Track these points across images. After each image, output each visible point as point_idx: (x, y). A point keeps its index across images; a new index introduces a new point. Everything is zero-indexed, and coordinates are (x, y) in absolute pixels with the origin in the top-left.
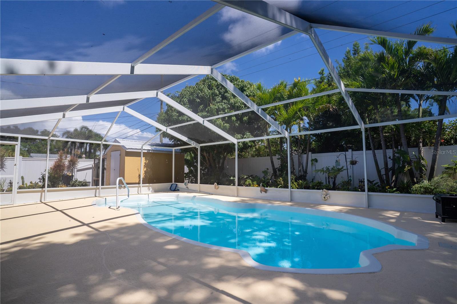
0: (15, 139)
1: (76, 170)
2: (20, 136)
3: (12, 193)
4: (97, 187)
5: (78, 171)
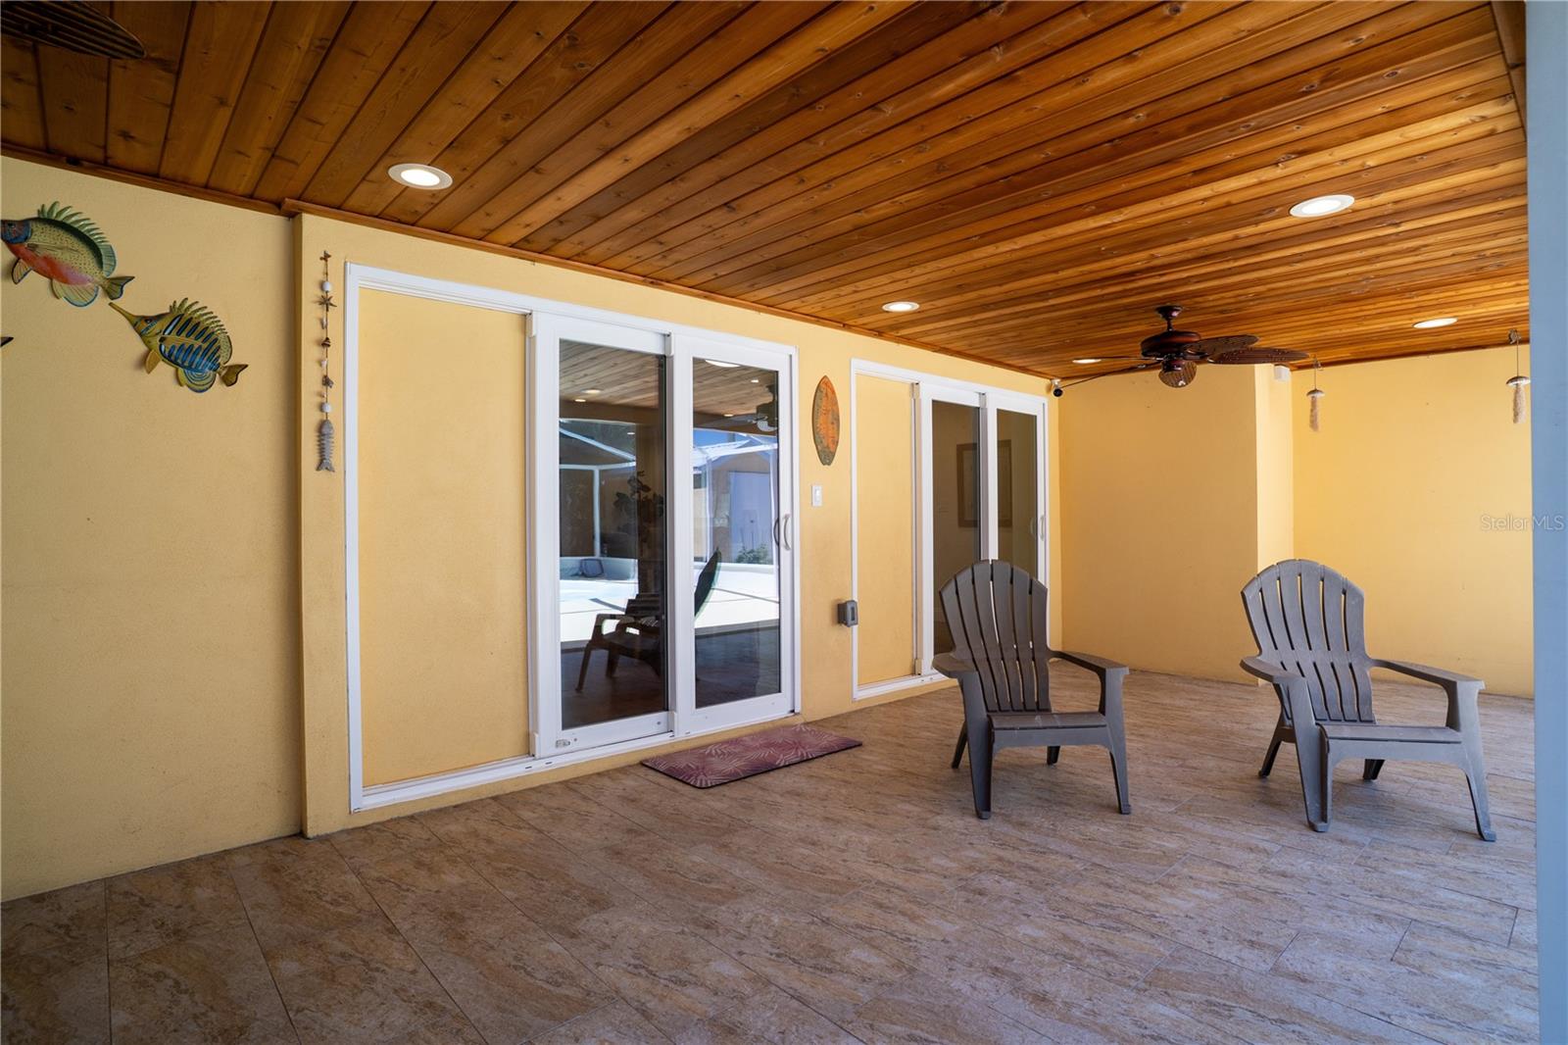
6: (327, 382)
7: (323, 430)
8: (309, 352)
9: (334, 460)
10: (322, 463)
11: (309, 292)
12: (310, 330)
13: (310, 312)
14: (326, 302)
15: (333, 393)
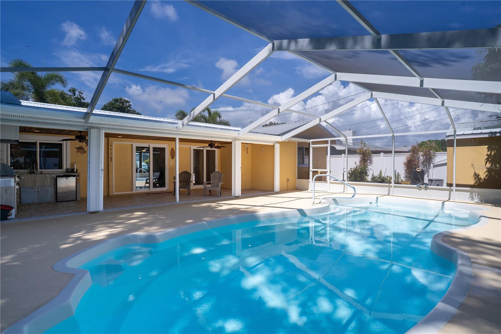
0: (326, 142)
1: (432, 165)
2: (329, 139)
3: (327, 183)
4: (389, 185)
5: (435, 166)
6: (111, 153)
7: (111, 158)
8: (110, 150)
9: (112, 161)
10: (111, 161)
11: (110, 145)
12: (110, 148)
13: (110, 147)
14: (111, 146)
15: (112, 154)
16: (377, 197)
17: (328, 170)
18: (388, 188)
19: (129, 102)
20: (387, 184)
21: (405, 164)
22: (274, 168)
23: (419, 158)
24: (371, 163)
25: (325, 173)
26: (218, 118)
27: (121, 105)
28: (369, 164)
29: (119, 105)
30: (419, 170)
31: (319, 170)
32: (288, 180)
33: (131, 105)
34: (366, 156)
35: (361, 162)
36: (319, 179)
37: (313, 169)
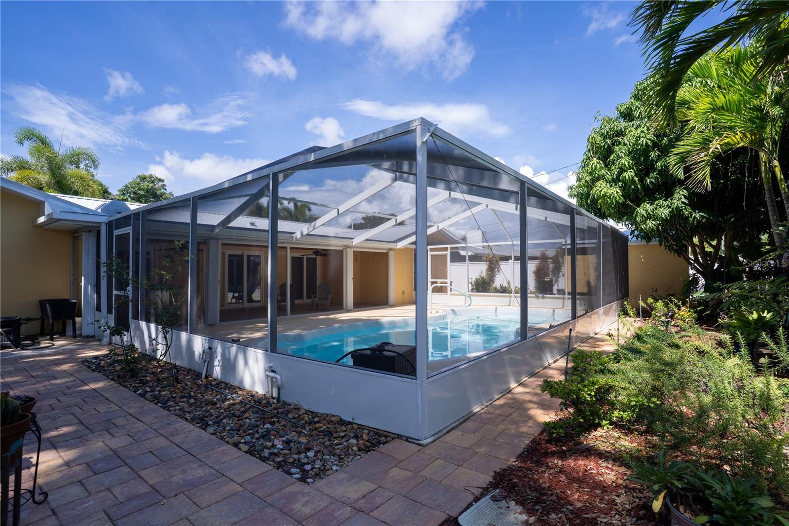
0: (446, 249)
2: (449, 246)
3: (448, 294)
4: (510, 295)
16: (496, 308)
17: (448, 281)
18: (509, 298)
19: (163, 181)
20: (508, 294)
21: (534, 273)
22: (388, 279)
23: (548, 266)
24: (499, 272)
25: (446, 283)
26: (307, 212)
27: (151, 185)
28: (497, 273)
29: (148, 186)
30: (547, 279)
31: (439, 281)
32: (404, 292)
33: (166, 185)
34: (493, 264)
35: (487, 270)
36: (440, 290)
37: (431, 279)
